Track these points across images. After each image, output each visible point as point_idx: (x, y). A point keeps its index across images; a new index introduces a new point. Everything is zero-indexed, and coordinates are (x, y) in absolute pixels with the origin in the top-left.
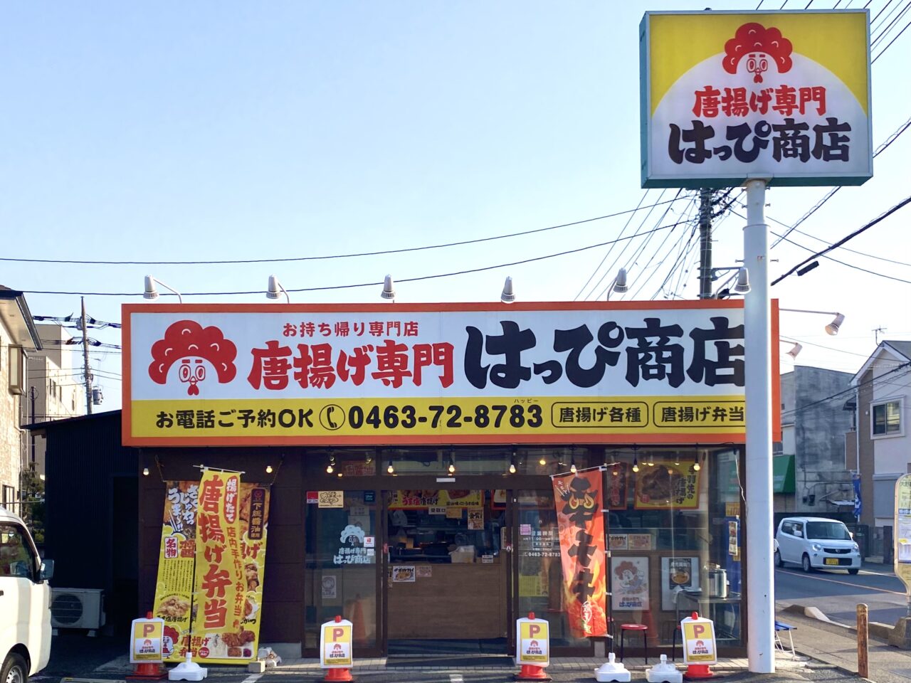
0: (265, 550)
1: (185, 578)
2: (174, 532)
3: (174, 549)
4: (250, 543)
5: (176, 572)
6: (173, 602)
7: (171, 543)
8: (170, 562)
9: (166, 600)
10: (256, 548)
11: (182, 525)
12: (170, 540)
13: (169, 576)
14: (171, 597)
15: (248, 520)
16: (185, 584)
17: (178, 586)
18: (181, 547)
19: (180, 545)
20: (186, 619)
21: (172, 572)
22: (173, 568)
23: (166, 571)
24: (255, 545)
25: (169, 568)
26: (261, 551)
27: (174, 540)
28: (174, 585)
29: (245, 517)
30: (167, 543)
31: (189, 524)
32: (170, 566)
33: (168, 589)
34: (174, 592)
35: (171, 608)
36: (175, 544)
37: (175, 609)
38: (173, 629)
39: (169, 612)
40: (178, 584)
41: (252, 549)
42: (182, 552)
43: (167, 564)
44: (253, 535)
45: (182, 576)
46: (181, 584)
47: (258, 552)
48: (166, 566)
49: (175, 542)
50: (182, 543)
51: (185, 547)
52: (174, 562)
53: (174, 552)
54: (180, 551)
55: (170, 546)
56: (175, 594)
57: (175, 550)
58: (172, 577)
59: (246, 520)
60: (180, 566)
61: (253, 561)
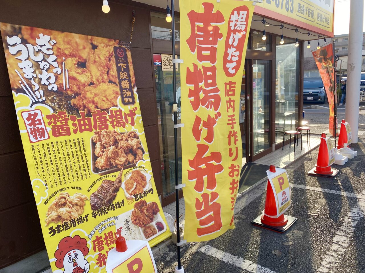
0: (140, 115)
1: (68, 164)
2: (33, 103)
3: (40, 127)
4: (126, 109)
5: (53, 159)
6: (63, 200)
7: (32, 118)
8: (40, 146)
9: (53, 201)
10: (132, 114)
11: (42, 92)
12: (30, 115)
13: (44, 166)
14: (58, 196)
15: (117, 83)
16: (70, 172)
17: (62, 177)
18: (49, 124)
19: (47, 121)
20: (86, 217)
21: (48, 160)
22: (47, 153)
23: (38, 160)
24: (131, 111)
25: (42, 156)
26: (137, 117)
27: (36, 115)
28: (58, 178)
29: (113, 80)
30: (28, 119)
31: (52, 91)
32: (42, 152)
33: (49, 185)
34: (59, 187)
35: (63, 210)
36: (39, 120)
37: (68, 209)
38: (77, 236)
39: (63, 217)
40: (61, 175)
41: (129, 115)
42: (53, 130)
43: (36, 150)
44: (126, 100)
45: (63, 162)
46: (66, 173)
47: (135, 118)
48: (37, 153)
49: (39, 117)
50: (48, 117)
51: (55, 123)
52: (46, 146)
53: (42, 133)
54: (49, 129)
55: (33, 124)
56: (61, 190)
57: (42, 129)
58: (50, 167)
59: (115, 83)
60: (56, 149)
61: (133, 129)
